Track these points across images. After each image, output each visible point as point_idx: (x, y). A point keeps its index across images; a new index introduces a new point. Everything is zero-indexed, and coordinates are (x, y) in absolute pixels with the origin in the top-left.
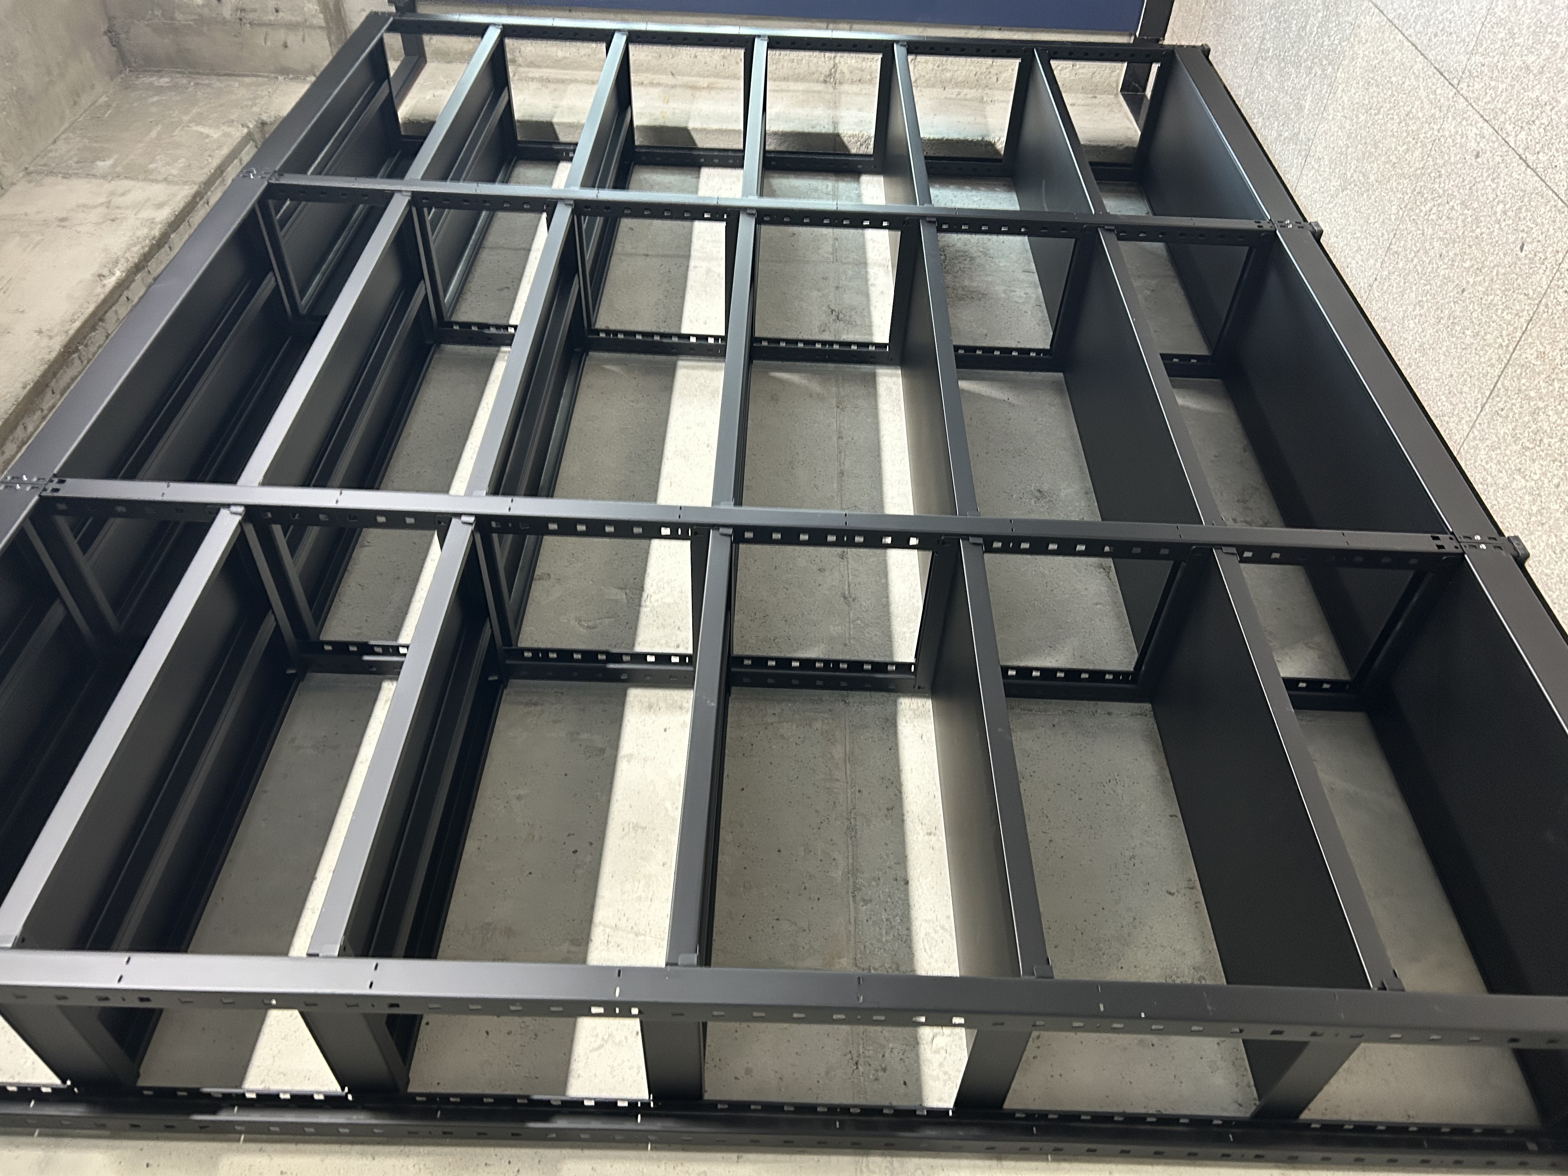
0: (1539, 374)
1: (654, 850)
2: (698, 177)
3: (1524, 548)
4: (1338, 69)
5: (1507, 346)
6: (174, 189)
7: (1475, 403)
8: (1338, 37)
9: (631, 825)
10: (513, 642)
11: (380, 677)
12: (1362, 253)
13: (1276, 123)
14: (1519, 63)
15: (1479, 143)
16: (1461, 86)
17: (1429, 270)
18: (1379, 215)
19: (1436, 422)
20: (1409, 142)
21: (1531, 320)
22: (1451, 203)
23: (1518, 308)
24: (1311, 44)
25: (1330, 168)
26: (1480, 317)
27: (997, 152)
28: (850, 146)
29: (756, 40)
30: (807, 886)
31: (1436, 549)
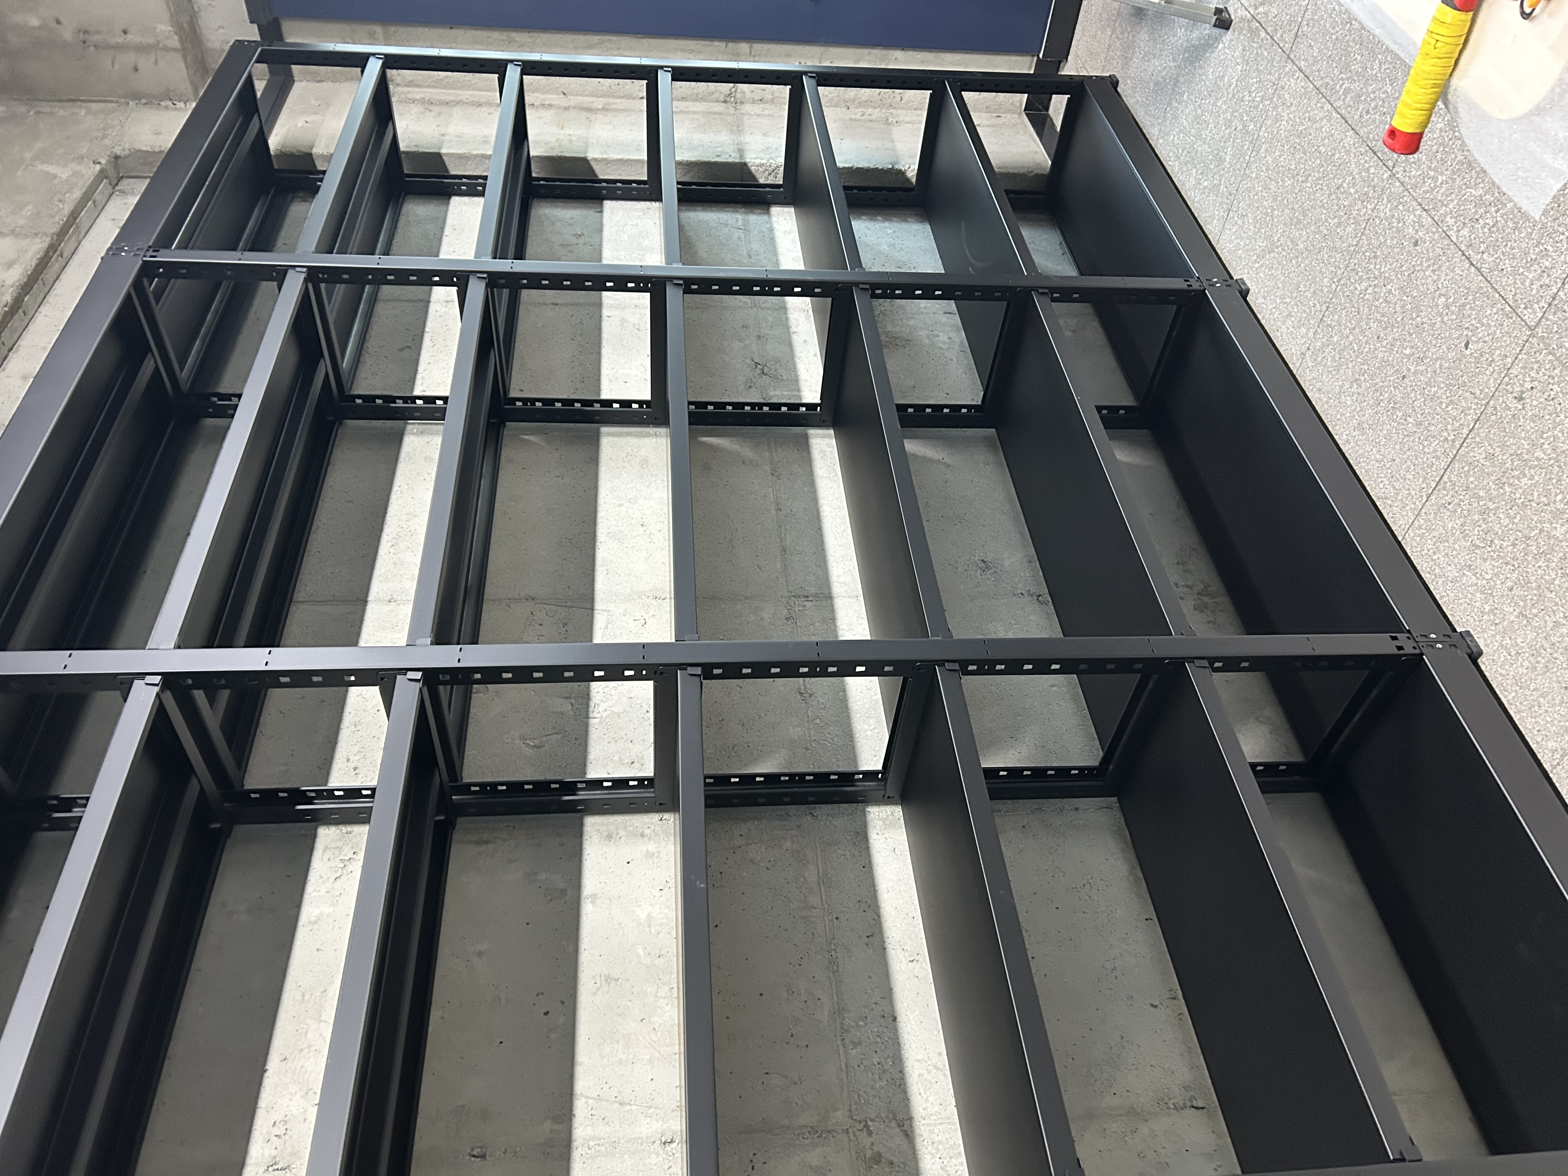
0: (1488, 475)
1: (629, 1004)
2: (601, 212)
3: (1478, 646)
4: (1260, 128)
5: (1453, 441)
6: (24, 243)
7: (1420, 492)
8: (1260, 94)
9: (603, 978)
10: (459, 779)
11: (314, 824)
12: (1293, 319)
13: (1194, 170)
14: (1460, 158)
15: (1417, 231)
16: (1396, 169)
17: (1366, 350)
18: (1310, 285)
19: (1378, 504)
20: (1341, 217)
21: (1478, 420)
22: (1389, 287)
23: (1464, 404)
24: (1230, 95)
25: (1255, 227)
26: (1424, 407)
27: (908, 180)
28: (758, 175)
29: (660, 72)
30: (794, 1032)
31: (1396, 651)
